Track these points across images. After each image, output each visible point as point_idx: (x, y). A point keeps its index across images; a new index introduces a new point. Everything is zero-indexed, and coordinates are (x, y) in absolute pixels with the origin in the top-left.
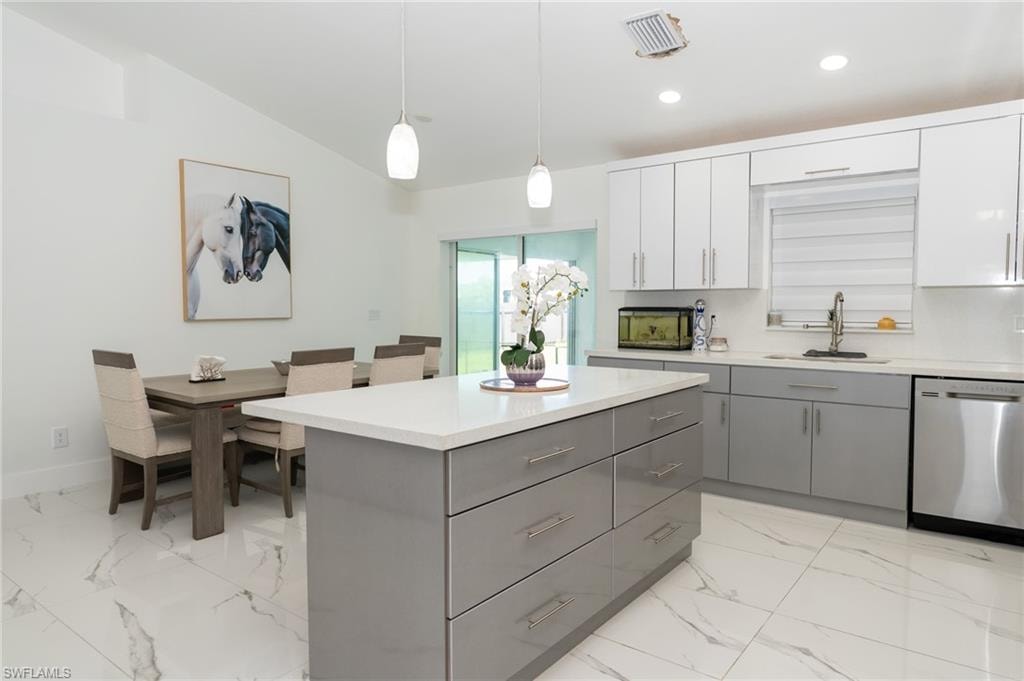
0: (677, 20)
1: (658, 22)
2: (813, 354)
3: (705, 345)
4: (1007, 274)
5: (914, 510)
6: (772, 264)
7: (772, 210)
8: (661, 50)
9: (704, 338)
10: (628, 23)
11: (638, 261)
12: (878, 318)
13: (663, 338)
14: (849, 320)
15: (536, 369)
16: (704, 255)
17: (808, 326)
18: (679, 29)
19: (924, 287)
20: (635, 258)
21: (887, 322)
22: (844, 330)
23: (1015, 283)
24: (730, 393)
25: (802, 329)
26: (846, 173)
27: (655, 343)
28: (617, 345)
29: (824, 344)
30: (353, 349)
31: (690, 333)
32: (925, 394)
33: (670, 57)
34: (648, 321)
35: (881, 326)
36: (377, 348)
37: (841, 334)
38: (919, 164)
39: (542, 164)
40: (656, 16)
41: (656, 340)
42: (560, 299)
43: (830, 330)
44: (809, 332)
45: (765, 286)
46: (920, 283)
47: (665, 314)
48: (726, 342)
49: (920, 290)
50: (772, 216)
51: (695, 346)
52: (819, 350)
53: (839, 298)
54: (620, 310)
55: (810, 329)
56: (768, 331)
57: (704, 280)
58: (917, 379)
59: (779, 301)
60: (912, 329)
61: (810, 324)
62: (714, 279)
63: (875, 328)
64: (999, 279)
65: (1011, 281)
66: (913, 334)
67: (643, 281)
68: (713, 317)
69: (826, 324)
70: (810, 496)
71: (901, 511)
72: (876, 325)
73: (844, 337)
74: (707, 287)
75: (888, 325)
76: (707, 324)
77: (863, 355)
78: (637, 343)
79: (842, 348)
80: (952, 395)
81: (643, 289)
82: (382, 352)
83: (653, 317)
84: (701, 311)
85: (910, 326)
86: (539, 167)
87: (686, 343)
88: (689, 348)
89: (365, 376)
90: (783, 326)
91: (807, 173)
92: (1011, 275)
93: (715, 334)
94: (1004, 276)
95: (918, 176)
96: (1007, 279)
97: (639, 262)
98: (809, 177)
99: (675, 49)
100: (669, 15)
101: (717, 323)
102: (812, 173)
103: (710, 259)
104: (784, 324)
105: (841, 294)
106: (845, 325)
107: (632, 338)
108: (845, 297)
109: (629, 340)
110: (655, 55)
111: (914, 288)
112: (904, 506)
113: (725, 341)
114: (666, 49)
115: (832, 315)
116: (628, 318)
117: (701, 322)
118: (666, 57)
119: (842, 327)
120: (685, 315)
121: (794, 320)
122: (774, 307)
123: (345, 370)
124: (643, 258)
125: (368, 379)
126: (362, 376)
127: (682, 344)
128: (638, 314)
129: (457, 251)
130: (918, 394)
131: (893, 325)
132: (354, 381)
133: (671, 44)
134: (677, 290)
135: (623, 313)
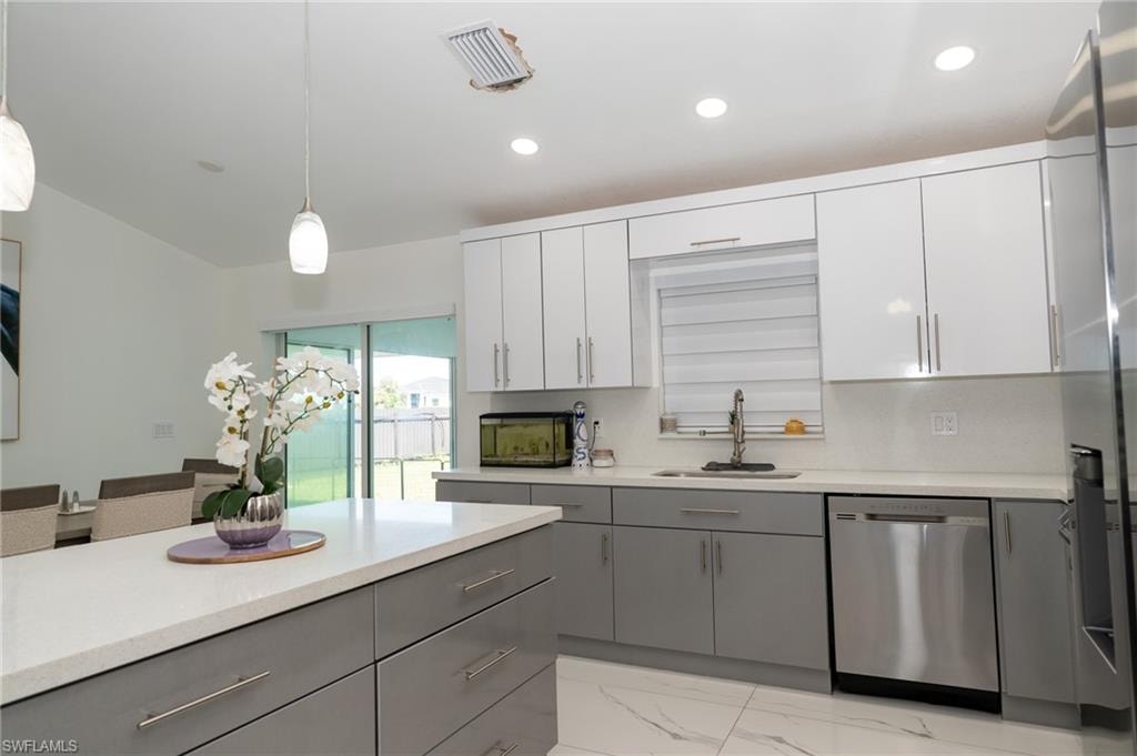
0: (514, 39)
1: (488, 38)
2: (713, 468)
3: (587, 460)
4: (920, 364)
5: (838, 670)
6: (663, 356)
7: (659, 291)
8: (501, 80)
9: (586, 451)
10: (451, 39)
11: (500, 355)
12: (783, 421)
13: (536, 452)
14: (750, 423)
15: (263, 519)
16: (579, 345)
17: (705, 433)
18: (518, 51)
19: (832, 382)
20: (496, 351)
21: (794, 425)
22: (746, 436)
23: (930, 376)
24: (612, 524)
25: (698, 436)
26: (737, 244)
27: (525, 459)
28: (479, 463)
29: (725, 455)
30: (59, 486)
31: (570, 444)
32: (840, 517)
33: (515, 91)
34: (518, 429)
35: (788, 430)
36: (103, 482)
37: (743, 442)
38: (816, 233)
39: (312, 210)
40: (485, 30)
41: (527, 454)
42: (310, 406)
43: (731, 436)
44: (707, 439)
45: (656, 383)
46: (826, 378)
47: (536, 421)
48: (612, 455)
49: (829, 386)
50: (660, 298)
51: (575, 461)
52: (720, 462)
53: (739, 398)
54: (481, 417)
55: (707, 436)
56: (661, 439)
57: (580, 377)
58: (830, 498)
59: (673, 402)
60: (823, 432)
61: (707, 430)
62: (592, 376)
63: (782, 433)
64: (913, 371)
65: (925, 374)
66: (823, 439)
67: (507, 380)
68: (597, 423)
69: (727, 429)
70: (715, 658)
71: (824, 672)
72: (783, 429)
73: (747, 443)
74: (583, 385)
75: (797, 428)
76: (589, 434)
77: (770, 467)
78: (504, 459)
79: (747, 459)
80: (872, 517)
81: (508, 389)
82: (113, 489)
83: (522, 425)
84: (582, 416)
85: (820, 429)
86: (308, 215)
87: (565, 458)
88: (568, 463)
89: (88, 527)
90: (679, 433)
91: (693, 244)
92: (925, 367)
93: (599, 445)
94: (918, 367)
95: (816, 250)
96: (921, 370)
97: (502, 354)
98: (695, 249)
99: (519, 81)
100: (502, 31)
101: (601, 431)
102: (699, 244)
103: (585, 351)
104: (680, 430)
105: (740, 391)
106: (745, 429)
107: (498, 453)
108: (745, 396)
109: (495, 455)
110: (496, 87)
111: (822, 383)
112: (826, 665)
113: (611, 453)
114: (506, 79)
115: (733, 417)
116: (495, 427)
117: (582, 430)
118: (510, 91)
119: (743, 432)
120: (559, 423)
121: (691, 424)
122: (668, 410)
123: (45, 519)
124: (506, 350)
125: (90, 530)
126: (75, 526)
127: (557, 459)
128: (506, 421)
129: (286, 344)
130: (832, 516)
131: (802, 429)
132: (57, 535)
133: (512, 72)
134: (549, 391)
135: (485, 422)
